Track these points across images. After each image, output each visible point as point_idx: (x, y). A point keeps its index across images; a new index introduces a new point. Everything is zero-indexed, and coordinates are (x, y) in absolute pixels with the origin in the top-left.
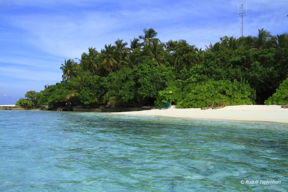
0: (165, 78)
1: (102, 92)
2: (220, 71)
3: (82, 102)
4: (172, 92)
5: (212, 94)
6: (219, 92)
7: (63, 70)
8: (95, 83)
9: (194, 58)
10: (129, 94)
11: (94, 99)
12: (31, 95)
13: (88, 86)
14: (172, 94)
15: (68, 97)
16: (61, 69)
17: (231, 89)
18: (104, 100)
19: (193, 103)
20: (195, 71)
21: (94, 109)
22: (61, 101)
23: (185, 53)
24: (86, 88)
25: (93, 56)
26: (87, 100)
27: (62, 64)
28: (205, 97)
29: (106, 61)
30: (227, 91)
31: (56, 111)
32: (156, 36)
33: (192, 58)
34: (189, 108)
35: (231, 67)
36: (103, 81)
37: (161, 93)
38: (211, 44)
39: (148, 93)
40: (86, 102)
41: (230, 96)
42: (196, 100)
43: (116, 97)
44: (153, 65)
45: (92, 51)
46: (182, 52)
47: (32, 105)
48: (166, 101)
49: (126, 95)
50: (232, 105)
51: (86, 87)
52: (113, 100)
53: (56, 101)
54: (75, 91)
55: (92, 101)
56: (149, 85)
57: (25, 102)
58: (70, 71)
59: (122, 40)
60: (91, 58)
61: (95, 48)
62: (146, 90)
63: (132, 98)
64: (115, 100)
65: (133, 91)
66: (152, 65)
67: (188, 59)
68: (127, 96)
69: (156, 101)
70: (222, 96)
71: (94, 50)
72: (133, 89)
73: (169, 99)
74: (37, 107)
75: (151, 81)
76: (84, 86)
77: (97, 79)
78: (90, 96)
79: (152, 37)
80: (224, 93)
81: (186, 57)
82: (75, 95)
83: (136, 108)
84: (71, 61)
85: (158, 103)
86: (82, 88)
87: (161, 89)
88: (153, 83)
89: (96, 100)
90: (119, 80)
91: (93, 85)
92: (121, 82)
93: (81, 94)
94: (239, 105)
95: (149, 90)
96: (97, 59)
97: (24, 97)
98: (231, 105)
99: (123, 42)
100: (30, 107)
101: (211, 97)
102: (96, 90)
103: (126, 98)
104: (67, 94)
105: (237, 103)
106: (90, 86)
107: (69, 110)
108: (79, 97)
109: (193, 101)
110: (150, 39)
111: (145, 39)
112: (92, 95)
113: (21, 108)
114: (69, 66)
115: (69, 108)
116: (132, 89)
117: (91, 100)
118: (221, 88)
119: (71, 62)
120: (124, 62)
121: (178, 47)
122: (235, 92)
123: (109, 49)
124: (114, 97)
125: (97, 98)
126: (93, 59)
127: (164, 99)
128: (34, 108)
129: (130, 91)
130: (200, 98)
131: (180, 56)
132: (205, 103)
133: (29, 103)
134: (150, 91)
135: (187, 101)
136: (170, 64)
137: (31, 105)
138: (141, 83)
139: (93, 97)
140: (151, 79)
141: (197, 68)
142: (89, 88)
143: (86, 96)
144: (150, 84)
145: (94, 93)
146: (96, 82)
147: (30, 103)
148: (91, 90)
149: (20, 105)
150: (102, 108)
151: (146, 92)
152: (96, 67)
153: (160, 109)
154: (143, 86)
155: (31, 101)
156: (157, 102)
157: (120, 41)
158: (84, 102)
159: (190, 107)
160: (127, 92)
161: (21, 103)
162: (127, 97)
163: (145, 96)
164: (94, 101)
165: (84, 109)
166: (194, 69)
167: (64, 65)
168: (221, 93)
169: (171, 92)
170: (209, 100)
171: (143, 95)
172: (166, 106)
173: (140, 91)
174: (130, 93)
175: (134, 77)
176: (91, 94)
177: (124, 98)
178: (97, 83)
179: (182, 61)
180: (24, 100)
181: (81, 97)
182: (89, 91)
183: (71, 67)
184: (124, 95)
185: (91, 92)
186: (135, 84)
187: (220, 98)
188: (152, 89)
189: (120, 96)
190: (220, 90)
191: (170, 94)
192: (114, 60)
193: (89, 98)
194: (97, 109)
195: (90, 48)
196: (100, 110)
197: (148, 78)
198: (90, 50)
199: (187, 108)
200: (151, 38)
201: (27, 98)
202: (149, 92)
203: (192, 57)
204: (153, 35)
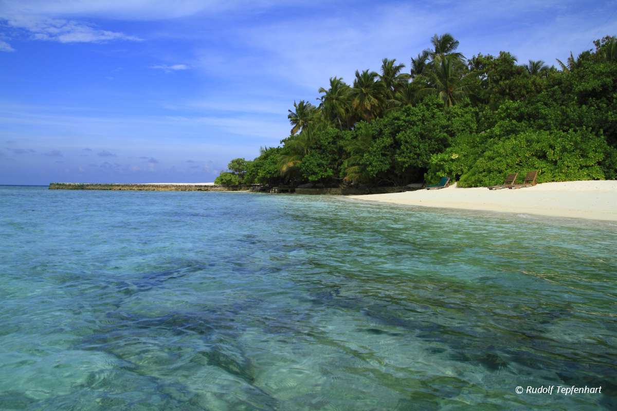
0: (449, 129)
1: (340, 158)
2: (544, 113)
3: (305, 177)
4: (457, 156)
5: (518, 160)
6: (533, 155)
7: (291, 120)
8: (329, 143)
9: (524, 87)
10: (382, 162)
11: (326, 171)
12: (238, 166)
13: (317, 148)
14: (458, 159)
15: (284, 168)
16: (290, 119)
17: (558, 149)
18: (341, 173)
19: (484, 176)
20: (505, 114)
21: (329, 189)
22: (276, 175)
23: (506, 79)
24: (313, 151)
25: (336, 94)
26: (314, 173)
27: (289, 111)
28: (505, 165)
29: (358, 101)
30: (550, 152)
31: (269, 192)
32: (456, 48)
33: (519, 88)
34: (476, 186)
35: (574, 102)
36: (342, 138)
37: (435, 159)
38: (572, 56)
39: (414, 159)
40: (313, 176)
41: (555, 162)
42: (490, 171)
43: (360, 168)
44: (434, 104)
45: (336, 85)
46: (498, 77)
47: (240, 183)
48: (445, 173)
49: (374, 164)
50: (556, 181)
51: (314, 149)
52: (356, 173)
53: (268, 176)
54: (295, 157)
55: (322, 175)
56: (415, 143)
57: (228, 178)
58: (303, 121)
59: (394, 60)
60: (334, 96)
61: (341, 79)
62: (411, 152)
63: (386, 169)
64: (358, 173)
65: (389, 157)
66: (431, 104)
67: (510, 90)
68: (377, 165)
69: (427, 174)
70: (538, 163)
71: (339, 82)
72: (388, 151)
73: (449, 170)
74: (247, 186)
75: (422, 136)
76: (311, 148)
77: (334, 135)
78: (319, 165)
79: (448, 50)
80: (543, 156)
81: (506, 86)
82: (295, 164)
83: (396, 188)
84: (304, 104)
85: (430, 177)
86: (307, 151)
87: (440, 151)
88: (425, 139)
89: (330, 172)
90: (366, 136)
91: (325, 146)
92: (370, 139)
93: (304, 163)
94: (571, 180)
95: (415, 154)
96: (344, 99)
97: (227, 170)
98: (553, 181)
99: (396, 64)
100: (237, 186)
101: (517, 164)
102: (330, 154)
103: (374, 169)
104: (284, 163)
105: (567, 176)
106: (320, 148)
107: (289, 190)
108: (301, 168)
109: (484, 174)
110: (445, 54)
111: (434, 55)
112: (323, 165)
113: (222, 188)
114: (301, 114)
115: (289, 187)
116: (386, 153)
117: (321, 173)
118: (537, 147)
119: (306, 106)
120: (394, 102)
121: (492, 67)
122: (565, 153)
123: (364, 79)
124: (356, 167)
125: (331, 170)
126: (337, 99)
127: (441, 170)
128: (243, 188)
129: (383, 155)
130: (496, 167)
131: (494, 85)
132: (503, 178)
133: (233, 180)
134: (419, 155)
135: (474, 174)
136: (470, 102)
137: (237, 183)
138: (402, 140)
139: (324, 167)
140: (421, 132)
141: (508, 108)
142: (318, 152)
143: (311, 166)
144: (420, 142)
145: (328, 160)
146: (331, 140)
147: (235, 179)
148: (322, 156)
149: (221, 182)
150: (343, 187)
151: (409, 157)
152: (343, 113)
153: (428, 189)
154: (405, 145)
155: (237, 176)
156: (428, 176)
157: (391, 62)
158: (309, 176)
159: (478, 184)
160: (378, 157)
161: (222, 180)
162: (376, 167)
163: (407, 165)
164: (326, 174)
165: (311, 190)
166: (502, 109)
167: (294, 112)
168: (539, 157)
169: (455, 156)
170: (512, 170)
171: (404, 163)
172: (441, 183)
173: (399, 155)
174: (382, 160)
175: (392, 129)
176: (321, 163)
177: (369, 169)
178: (334, 143)
179: (498, 95)
180: (226, 174)
181: (304, 168)
182: (317, 156)
183: (305, 115)
184: (371, 164)
185: (321, 158)
186: (391, 142)
187: (533, 166)
188: (421, 150)
189: (366, 166)
190: (537, 150)
191: (452, 160)
192: (373, 99)
193: (317, 170)
194: (334, 190)
195: (332, 80)
196: (340, 192)
197: (415, 130)
198: (332, 83)
199: (474, 187)
200: (446, 52)
201: (231, 171)
202: (416, 156)
203: (520, 86)
204: (451, 47)
